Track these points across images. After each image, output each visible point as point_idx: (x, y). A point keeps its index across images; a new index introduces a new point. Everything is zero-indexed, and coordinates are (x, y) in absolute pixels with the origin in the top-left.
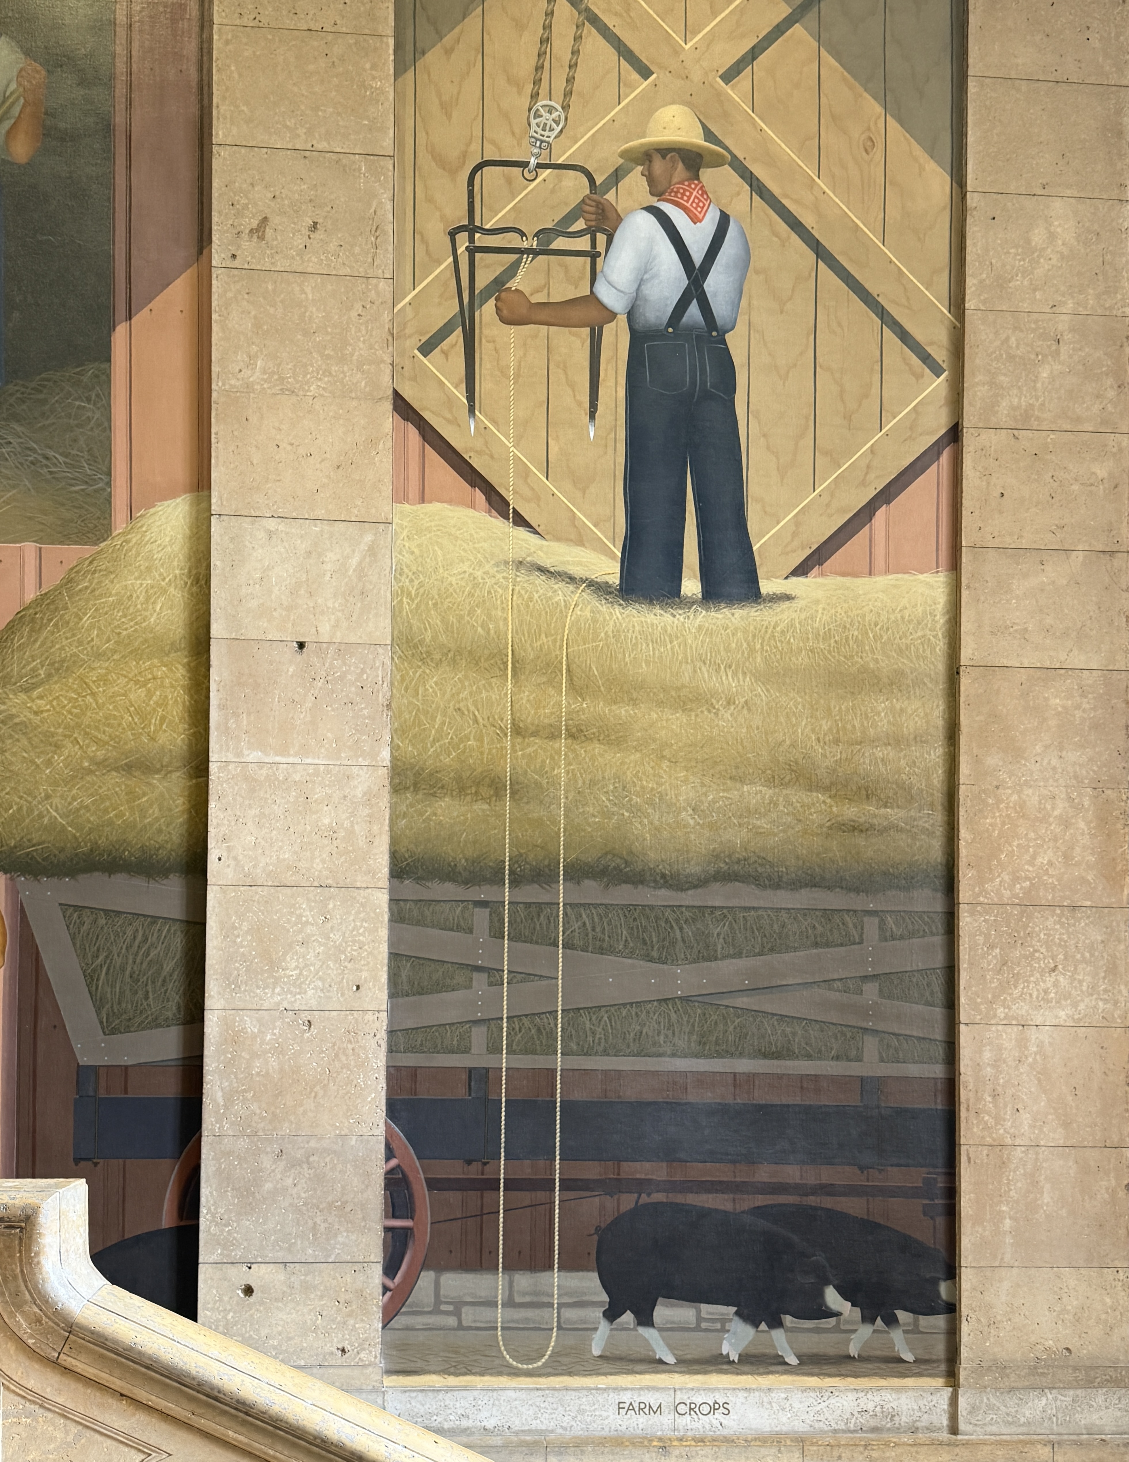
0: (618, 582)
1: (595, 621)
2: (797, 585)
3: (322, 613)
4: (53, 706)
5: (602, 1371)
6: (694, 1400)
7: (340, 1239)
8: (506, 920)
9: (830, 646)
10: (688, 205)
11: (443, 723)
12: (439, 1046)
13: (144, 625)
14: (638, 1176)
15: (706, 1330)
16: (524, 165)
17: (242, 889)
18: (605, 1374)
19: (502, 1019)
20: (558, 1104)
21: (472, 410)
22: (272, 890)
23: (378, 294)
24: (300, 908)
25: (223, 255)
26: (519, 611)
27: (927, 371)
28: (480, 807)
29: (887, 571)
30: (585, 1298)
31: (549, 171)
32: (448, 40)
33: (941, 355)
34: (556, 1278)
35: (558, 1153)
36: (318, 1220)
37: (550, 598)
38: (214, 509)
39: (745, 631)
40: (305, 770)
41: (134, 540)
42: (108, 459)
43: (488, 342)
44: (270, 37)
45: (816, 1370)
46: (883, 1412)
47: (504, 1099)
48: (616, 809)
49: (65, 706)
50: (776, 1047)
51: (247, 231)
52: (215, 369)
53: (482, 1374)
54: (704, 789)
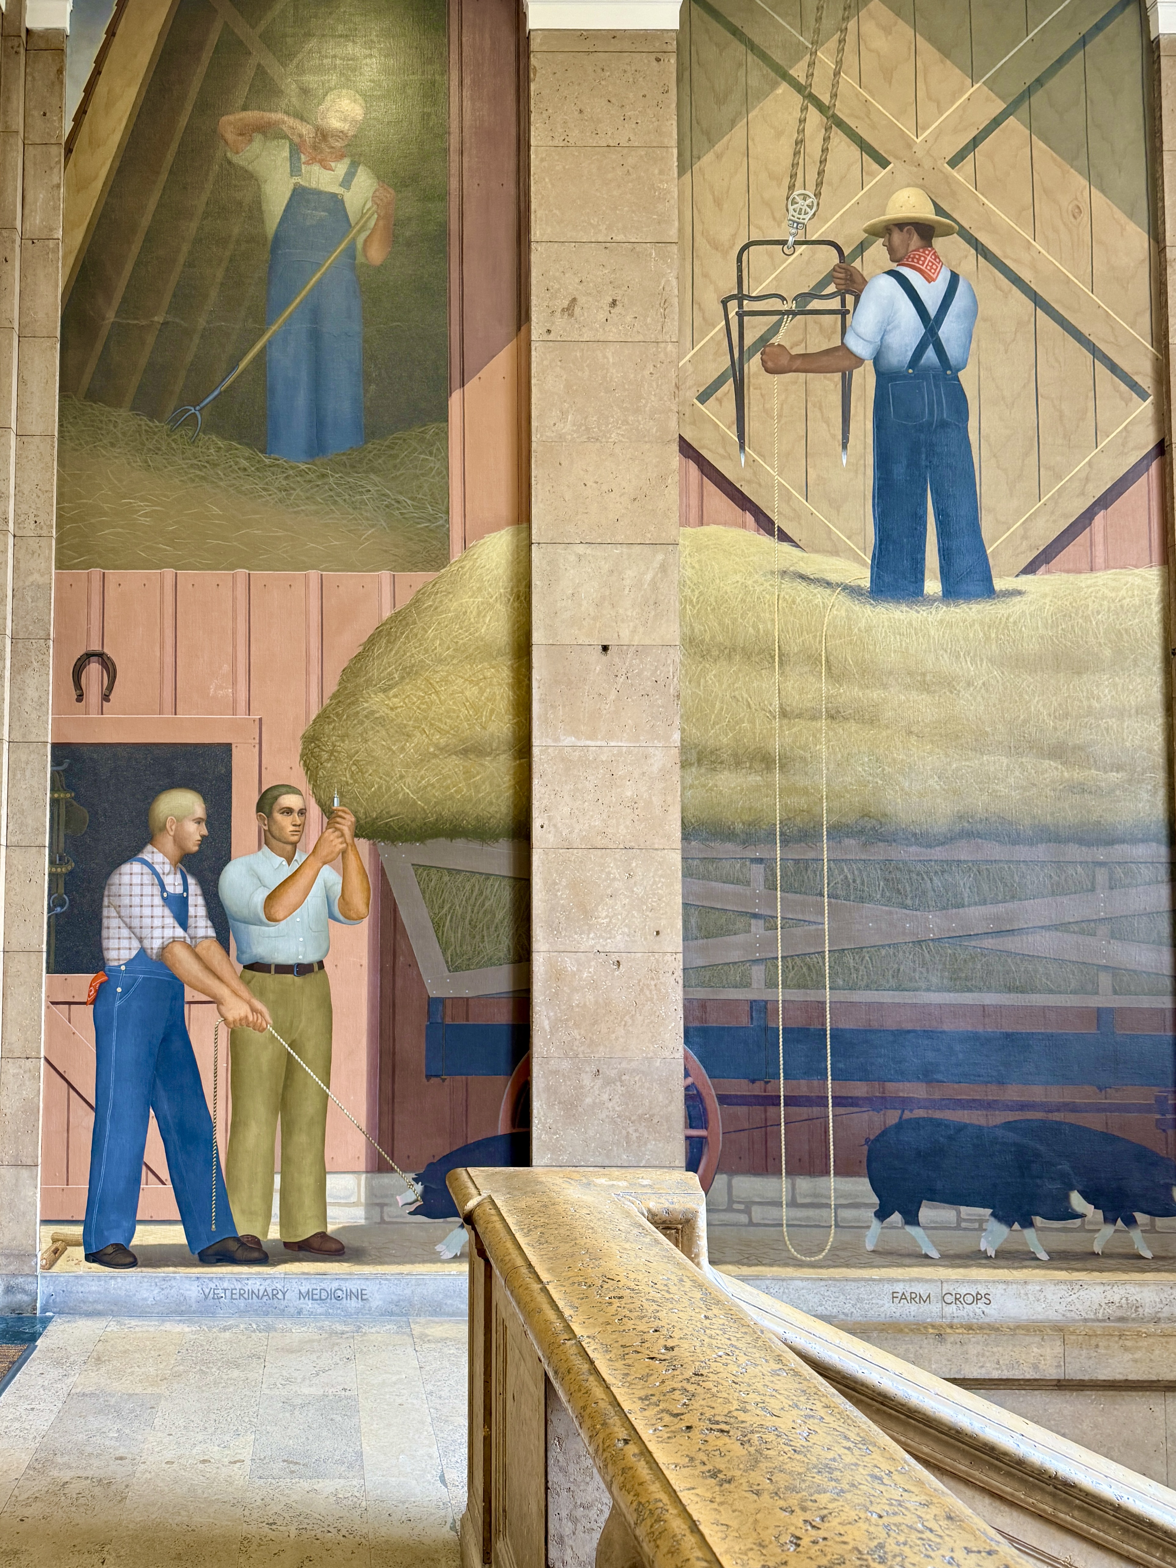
0: (868, 585)
1: (849, 618)
2: (1025, 582)
3: (623, 621)
4: (405, 703)
5: (874, 1264)
6: (959, 1291)
7: (649, 1147)
8: (779, 874)
9: (1057, 632)
10: (923, 268)
11: (722, 709)
12: (725, 982)
13: (476, 635)
14: (901, 1094)
15: (965, 1229)
16: (784, 243)
17: (561, 851)
18: (878, 1267)
19: (777, 958)
20: (828, 1032)
21: (742, 447)
22: (585, 852)
23: (666, 354)
24: (609, 867)
25: (540, 331)
26: (784, 613)
27: (1134, 395)
28: (755, 779)
29: (1107, 567)
30: (858, 1200)
31: (804, 246)
32: (718, 147)
33: (1146, 382)
34: (832, 1183)
35: (829, 1073)
36: (631, 1130)
37: (811, 601)
38: (534, 538)
39: (982, 623)
40: (610, 751)
41: (468, 566)
42: (447, 500)
43: (755, 389)
44: (576, 154)
45: (1065, 1265)
46: (1128, 1304)
47: (781, 1027)
48: (871, 778)
49: (414, 703)
50: (1020, 982)
51: (560, 310)
52: (534, 424)
53: (771, 1265)
54: (948, 760)
